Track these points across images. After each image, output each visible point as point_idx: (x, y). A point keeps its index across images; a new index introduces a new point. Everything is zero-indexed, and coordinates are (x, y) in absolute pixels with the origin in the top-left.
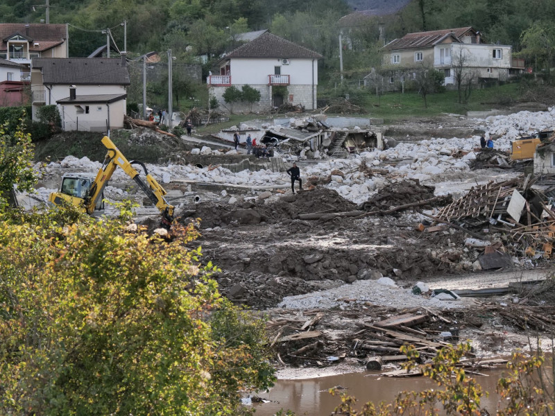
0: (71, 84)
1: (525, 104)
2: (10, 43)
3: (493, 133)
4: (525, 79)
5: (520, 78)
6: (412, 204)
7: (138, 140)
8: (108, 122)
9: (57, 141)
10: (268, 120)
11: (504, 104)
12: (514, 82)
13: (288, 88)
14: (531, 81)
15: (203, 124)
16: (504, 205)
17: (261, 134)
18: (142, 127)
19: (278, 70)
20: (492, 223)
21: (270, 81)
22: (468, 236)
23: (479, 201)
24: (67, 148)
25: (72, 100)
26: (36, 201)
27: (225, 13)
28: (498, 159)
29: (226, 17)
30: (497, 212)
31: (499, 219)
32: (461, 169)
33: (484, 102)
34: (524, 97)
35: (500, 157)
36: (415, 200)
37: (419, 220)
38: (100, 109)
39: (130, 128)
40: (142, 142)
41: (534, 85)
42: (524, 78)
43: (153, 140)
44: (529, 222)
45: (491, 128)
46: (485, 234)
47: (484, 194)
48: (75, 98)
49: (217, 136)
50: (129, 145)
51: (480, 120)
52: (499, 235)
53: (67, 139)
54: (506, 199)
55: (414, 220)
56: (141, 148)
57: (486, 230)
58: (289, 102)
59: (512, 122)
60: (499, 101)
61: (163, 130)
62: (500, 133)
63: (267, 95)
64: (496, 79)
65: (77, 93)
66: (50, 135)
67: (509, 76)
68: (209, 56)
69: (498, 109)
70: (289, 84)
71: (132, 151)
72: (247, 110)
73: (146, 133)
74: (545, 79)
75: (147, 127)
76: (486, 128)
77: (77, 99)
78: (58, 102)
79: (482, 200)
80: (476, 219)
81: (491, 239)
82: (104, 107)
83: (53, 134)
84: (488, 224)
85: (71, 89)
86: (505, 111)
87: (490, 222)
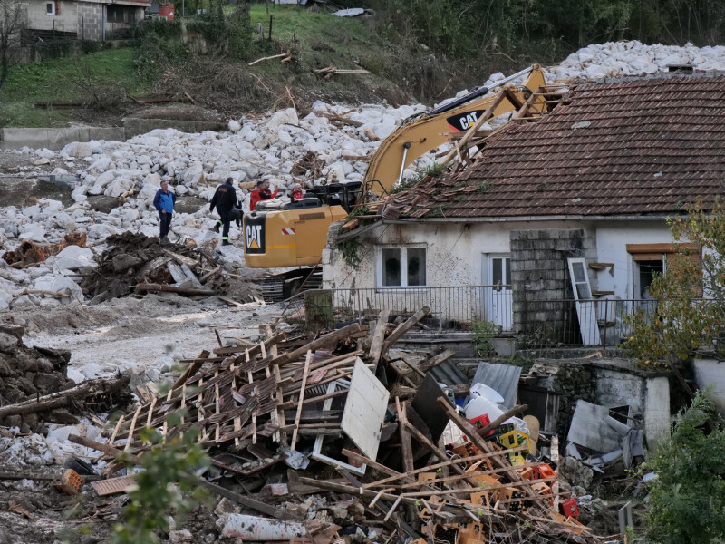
1: (163, 110)
3: (96, 190)
4: (156, 37)
5: (139, 34)
6: (16, 406)
11: (103, 108)
12: (122, 46)
14: (171, 44)
16: (327, 406)
20: (296, 465)
22: (229, 508)
23: (247, 396)
28: (171, 267)
30: (308, 429)
31: (317, 453)
32: (59, 298)
33: (46, 100)
34: (158, 91)
35: (176, 262)
36: (21, 394)
37: (48, 456)
41: (183, 53)
42: (154, 34)
44: (409, 460)
45: (89, 178)
46: (277, 500)
47: (259, 375)
51: (46, 154)
52: (322, 502)
54: (331, 390)
55: (33, 458)
57: (279, 488)
59: (146, 159)
60: (91, 98)
62: (116, 190)
64: (73, 34)
67: (108, 26)
69: (87, 121)
74: (210, 36)
76: (73, 177)
79: (255, 392)
80: (245, 454)
81: (301, 517)
84: (281, 469)
86: (108, 128)
87: (290, 461)
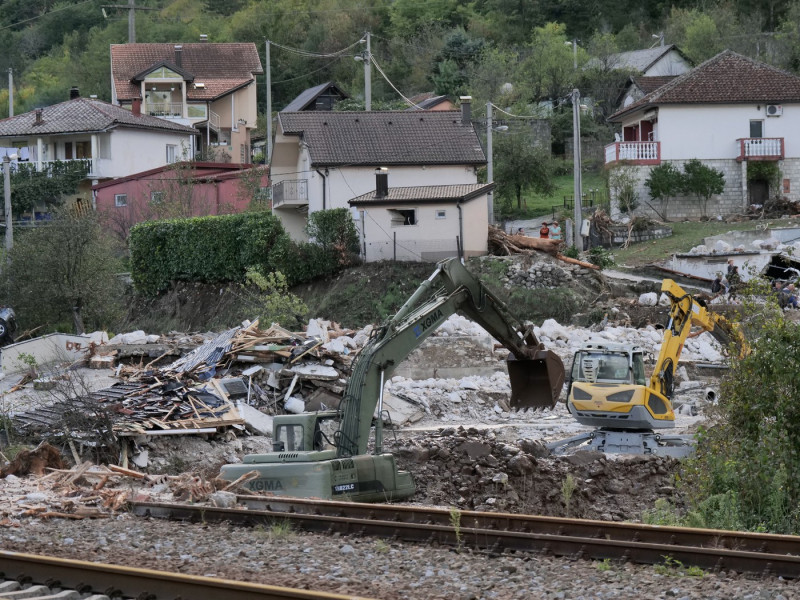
0: (378, 165)
2: (147, 84)
7: (525, 278)
8: (460, 242)
9: (353, 281)
10: (759, 232)
13: (781, 166)
15: (619, 244)
17: (762, 262)
18: (530, 252)
19: (756, 129)
21: (743, 151)
24: (376, 296)
25: (381, 197)
26: (408, 404)
27: (509, 13)
29: (512, 22)
38: (442, 214)
39: (505, 254)
40: (534, 282)
43: (557, 278)
48: (387, 194)
49: (666, 268)
50: (508, 287)
53: (373, 278)
56: (534, 294)
58: (783, 194)
61: (569, 256)
63: (736, 181)
65: (391, 184)
66: (336, 271)
68: (556, 104)
70: (781, 158)
71: (516, 300)
72: (695, 212)
73: (541, 263)
75: (539, 249)
77: (391, 196)
78: (352, 203)
82: (451, 210)
83: (342, 267)
85: (378, 176)
